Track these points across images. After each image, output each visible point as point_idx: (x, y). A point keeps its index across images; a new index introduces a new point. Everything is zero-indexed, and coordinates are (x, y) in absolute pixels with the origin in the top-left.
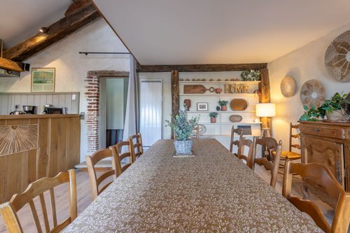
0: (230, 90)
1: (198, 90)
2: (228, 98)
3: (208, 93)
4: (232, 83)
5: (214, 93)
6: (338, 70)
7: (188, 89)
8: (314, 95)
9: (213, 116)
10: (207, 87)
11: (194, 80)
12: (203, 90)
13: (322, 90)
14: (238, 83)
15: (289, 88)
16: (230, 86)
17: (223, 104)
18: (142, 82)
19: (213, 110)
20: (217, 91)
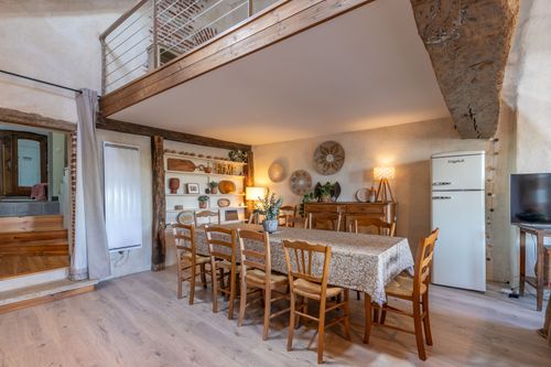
0: (221, 170)
1: (186, 167)
2: (217, 179)
3: (197, 171)
4: (221, 162)
5: (203, 173)
6: (321, 166)
7: (173, 164)
8: (301, 183)
9: (202, 200)
10: (197, 163)
11: (181, 153)
12: (192, 167)
13: (309, 179)
14: (226, 162)
15: (277, 174)
16: (219, 166)
17: (212, 185)
18: (107, 145)
19: (203, 193)
20: (207, 170)
